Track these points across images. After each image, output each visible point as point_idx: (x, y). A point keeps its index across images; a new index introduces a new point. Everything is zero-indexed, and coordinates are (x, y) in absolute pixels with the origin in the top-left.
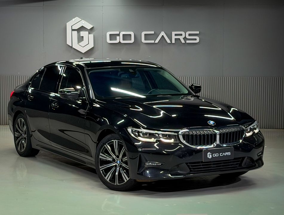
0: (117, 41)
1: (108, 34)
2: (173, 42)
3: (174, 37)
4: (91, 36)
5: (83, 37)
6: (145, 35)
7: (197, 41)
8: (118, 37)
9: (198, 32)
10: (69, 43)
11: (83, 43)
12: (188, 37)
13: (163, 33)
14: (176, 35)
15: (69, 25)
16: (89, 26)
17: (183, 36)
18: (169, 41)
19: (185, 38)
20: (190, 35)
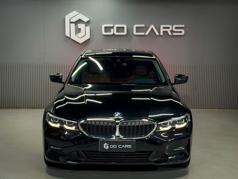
0: (111, 33)
1: (103, 26)
2: (162, 34)
3: (162, 30)
4: (88, 28)
5: (80, 29)
6: (137, 27)
7: (183, 34)
8: (112, 30)
9: (183, 26)
10: (67, 34)
11: (80, 35)
12: (174, 30)
13: (152, 26)
14: (164, 28)
15: (67, 18)
16: (86, 19)
17: (171, 29)
18: (157, 34)
19: (172, 31)
20: (176, 28)
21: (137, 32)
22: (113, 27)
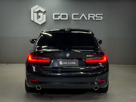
1: (54, 14)
2: (89, 19)
3: (89, 17)
4: (45, 16)
5: (40, 16)
6: (74, 15)
7: (102, 19)
8: (59, 16)
9: (102, 14)
10: (32, 19)
11: (40, 19)
12: (96, 17)
13: (83, 15)
14: (90, 16)
15: (32, 9)
16: (43, 10)
17: (94, 16)
18: (86, 19)
19: (95, 18)
20: (98, 16)
21: (74, 18)
22: (60, 15)
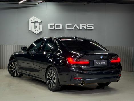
0: (54, 28)
1: (49, 25)
2: (81, 29)
3: (81, 27)
6: (67, 25)
7: (93, 29)
8: (54, 26)
9: (93, 24)
10: (30, 29)
12: (88, 26)
13: (76, 25)
14: (82, 25)
15: (30, 20)
17: (86, 26)
18: (79, 29)
19: (87, 27)
20: (89, 25)
22: (54, 25)
